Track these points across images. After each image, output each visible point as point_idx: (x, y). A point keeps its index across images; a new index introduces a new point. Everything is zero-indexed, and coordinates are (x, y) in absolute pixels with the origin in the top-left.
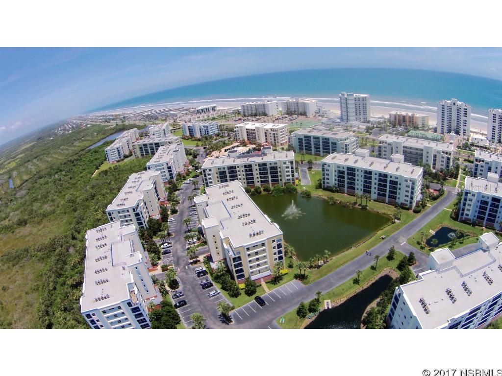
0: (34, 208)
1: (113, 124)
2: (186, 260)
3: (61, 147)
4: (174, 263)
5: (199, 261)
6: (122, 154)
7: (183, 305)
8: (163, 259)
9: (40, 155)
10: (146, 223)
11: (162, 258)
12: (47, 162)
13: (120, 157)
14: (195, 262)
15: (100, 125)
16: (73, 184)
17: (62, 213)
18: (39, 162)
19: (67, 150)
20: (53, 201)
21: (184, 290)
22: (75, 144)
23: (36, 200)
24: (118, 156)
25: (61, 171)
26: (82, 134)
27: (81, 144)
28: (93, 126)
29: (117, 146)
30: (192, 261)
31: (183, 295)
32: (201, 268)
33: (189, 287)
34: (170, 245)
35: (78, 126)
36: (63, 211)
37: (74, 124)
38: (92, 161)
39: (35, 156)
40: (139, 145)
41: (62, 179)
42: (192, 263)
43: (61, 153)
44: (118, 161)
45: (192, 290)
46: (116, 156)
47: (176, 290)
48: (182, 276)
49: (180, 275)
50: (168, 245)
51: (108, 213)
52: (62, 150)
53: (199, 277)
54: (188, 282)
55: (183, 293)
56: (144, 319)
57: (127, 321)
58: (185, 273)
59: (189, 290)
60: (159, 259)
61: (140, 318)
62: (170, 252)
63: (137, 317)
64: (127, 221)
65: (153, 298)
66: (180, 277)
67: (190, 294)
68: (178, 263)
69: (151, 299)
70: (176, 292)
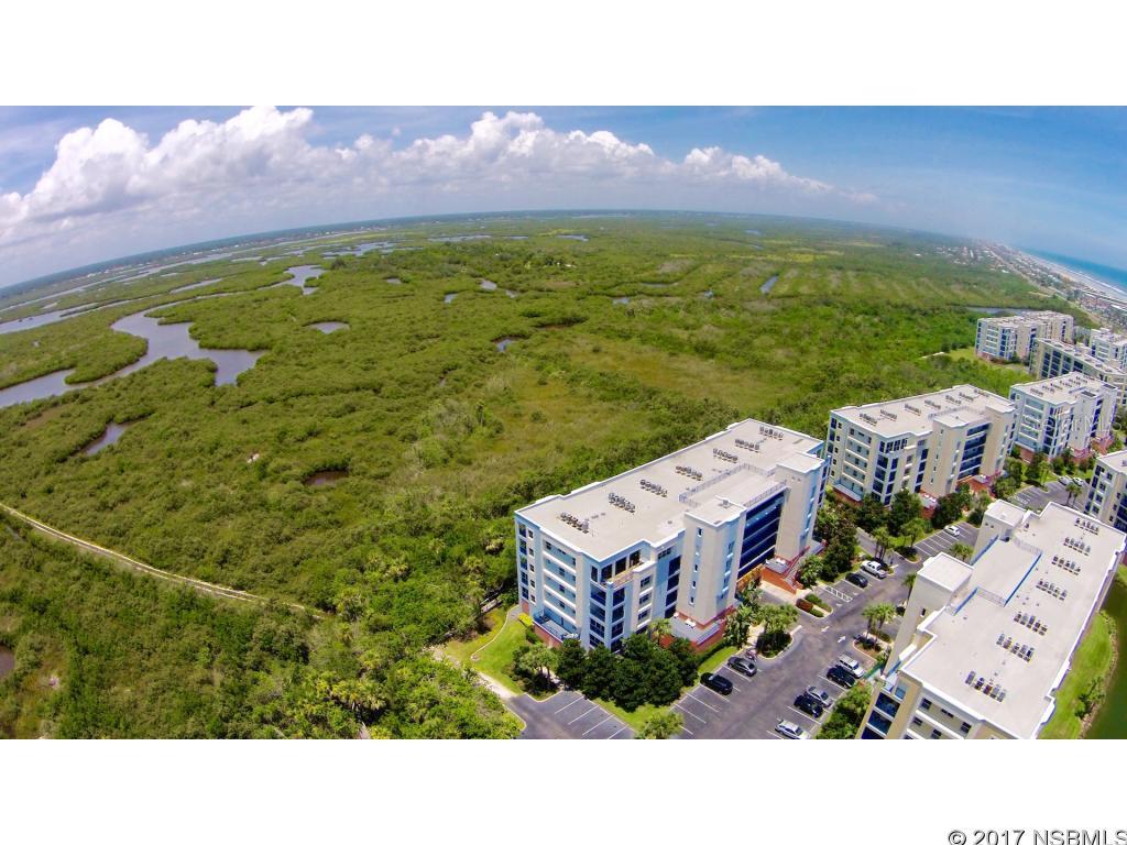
0: (757, 342)
1: (1048, 292)
3: (922, 279)
4: (838, 611)
5: (878, 649)
6: (1010, 351)
7: (717, 689)
8: (835, 587)
9: (869, 269)
10: (892, 494)
11: (837, 582)
12: (873, 288)
13: (1002, 354)
14: (869, 645)
15: (1026, 280)
16: (868, 347)
17: (792, 379)
18: (856, 280)
19: (930, 289)
20: (803, 351)
21: (768, 671)
22: (952, 287)
23: (774, 331)
24: (998, 349)
25: (876, 314)
26: (978, 278)
27: (962, 294)
28: (1012, 275)
29: (1007, 326)
31: (750, 675)
33: (786, 673)
34: (881, 572)
35: (988, 261)
36: (797, 377)
37: (983, 254)
38: (948, 331)
39: (859, 266)
40: (1046, 348)
41: (862, 328)
42: (861, 640)
43: (910, 287)
44: (994, 360)
45: (777, 684)
46: (995, 346)
47: (760, 656)
48: (810, 645)
49: (811, 639)
50: (879, 568)
51: (833, 420)
52: (918, 284)
53: (829, 676)
54: (798, 664)
55: (754, 673)
56: (603, 628)
57: (574, 602)
58: (821, 646)
59: (774, 680)
60: (828, 577)
61: (597, 620)
62: (863, 586)
63: (593, 612)
64: (857, 462)
65: (694, 624)
66: (804, 643)
67: (763, 685)
68: (843, 617)
69: (688, 621)
70: (753, 659)
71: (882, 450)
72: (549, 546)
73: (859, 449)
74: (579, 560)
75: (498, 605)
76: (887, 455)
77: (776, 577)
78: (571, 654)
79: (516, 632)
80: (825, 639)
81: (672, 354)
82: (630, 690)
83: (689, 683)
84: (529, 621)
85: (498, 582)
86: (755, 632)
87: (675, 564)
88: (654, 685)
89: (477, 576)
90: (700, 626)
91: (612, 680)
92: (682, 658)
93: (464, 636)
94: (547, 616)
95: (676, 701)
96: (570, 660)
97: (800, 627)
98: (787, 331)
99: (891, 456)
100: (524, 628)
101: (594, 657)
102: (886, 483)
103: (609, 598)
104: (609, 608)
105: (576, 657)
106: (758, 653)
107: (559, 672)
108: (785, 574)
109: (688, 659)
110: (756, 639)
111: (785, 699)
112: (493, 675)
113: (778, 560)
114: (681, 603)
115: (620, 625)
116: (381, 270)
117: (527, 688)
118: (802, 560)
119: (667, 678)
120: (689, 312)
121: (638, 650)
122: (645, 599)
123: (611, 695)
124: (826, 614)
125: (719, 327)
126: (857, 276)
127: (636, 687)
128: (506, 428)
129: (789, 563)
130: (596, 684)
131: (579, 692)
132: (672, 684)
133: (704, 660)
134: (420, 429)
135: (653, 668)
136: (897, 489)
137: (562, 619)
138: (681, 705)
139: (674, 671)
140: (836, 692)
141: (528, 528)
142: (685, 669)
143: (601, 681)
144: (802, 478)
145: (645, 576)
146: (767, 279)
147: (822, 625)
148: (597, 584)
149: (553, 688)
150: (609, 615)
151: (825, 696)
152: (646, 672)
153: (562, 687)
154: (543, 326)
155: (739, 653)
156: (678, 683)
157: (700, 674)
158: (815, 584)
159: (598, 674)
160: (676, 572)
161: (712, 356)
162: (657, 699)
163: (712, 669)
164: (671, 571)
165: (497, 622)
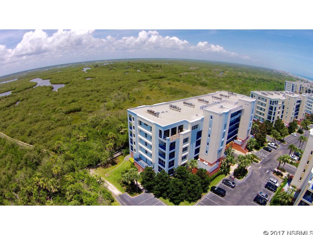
0: (220, 83)
2: (274, 166)
4: (263, 160)
5: (282, 175)
7: (218, 194)
8: (260, 152)
10: (274, 121)
11: (260, 150)
14: (278, 174)
20: (234, 86)
21: (240, 185)
23: (224, 81)
29: (294, 83)
30: (276, 170)
31: (233, 187)
32: (275, 181)
33: (248, 186)
34: (276, 147)
42: (275, 172)
45: (245, 191)
46: (290, 89)
47: (236, 179)
48: (256, 174)
49: (255, 172)
50: (275, 145)
51: (252, 94)
52: (264, 76)
53: (266, 187)
54: (252, 182)
55: (235, 186)
56: (164, 162)
57: (151, 150)
58: (260, 174)
59: (243, 189)
60: (257, 148)
61: (162, 159)
62: (270, 151)
63: (160, 155)
64: (261, 109)
65: (207, 164)
66: (253, 173)
67: (239, 192)
68: (266, 163)
69: (204, 162)
70: (233, 180)
71: (271, 104)
72: (140, 123)
73: (262, 104)
74: (154, 128)
75: (122, 154)
76: (273, 106)
77: (238, 147)
78: (149, 175)
79: (127, 165)
80: (260, 171)
81: (193, 85)
82: (177, 194)
83: (205, 191)
84: (133, 160)
85: (122, 144)
86: (233, 168)
87: (199, 134)
88: (189, 192)
89: (113, 141)
90: (209, 164)
91: (168, 188)
92: (203, 178)
93: (105, 166)
94: (140, 158)
95: (199, 200)
96: (147, 178)
97: (250, 167)
98: (228, 81)
99: (274, 106)
100: (131, 163)
101: (160, 176)
102: (272, 116)
103: (168, 147)
104: (167, 152)
105: (151, 176)
106: (235, 177)
107: (143, 183)
108: (241, 145)
109: (206, 179)
110: (233, 172)
111: (249, 198)
112: (113, 183)
113: (239, 140)
114: (201, 154)
115: (173, 161)
116: (108, 68)
117: (127, 191)
118: (248, 140)
119: (196, 189)
120: (198, 76)
121: (182, 174)
122: (185, 149)
123: (168, 196)
124: (259, 162)
125: (208, 80)
126: (246, 73)
127: (180, 193)
128: (137, 99)
129: (243, 141)
130: (159, 190)
131: (152, 194)
132: (198, 192)
133: (212, 180)
134: (108, 99)
135: (189, 183)
136: (276, 119)
137: (147, 159)
138: (202, 202)
139: (199, 185)
140: (270, 194)
141: (133, 116)
142: (204, 184)
143: (163, 189)
144: (249, 104)
145: (185, 137)
146: (221, 72)
147: (258, 166)
148: (162, 139)
149: (140, 191)
150: (167, 156)
151: (267, 196)
152: (185, 185)
153: (144, 191)
154: (153, 78)
155: (227, 177)
156: (201, 191)
157: (210, 187)
158: (253, 151)
159: (161, 185)
160: (200, 139)
161: (206, 86)
162: (190, 199)
163: (216, 184)
164: (198, 138)
165: (120, 161)
